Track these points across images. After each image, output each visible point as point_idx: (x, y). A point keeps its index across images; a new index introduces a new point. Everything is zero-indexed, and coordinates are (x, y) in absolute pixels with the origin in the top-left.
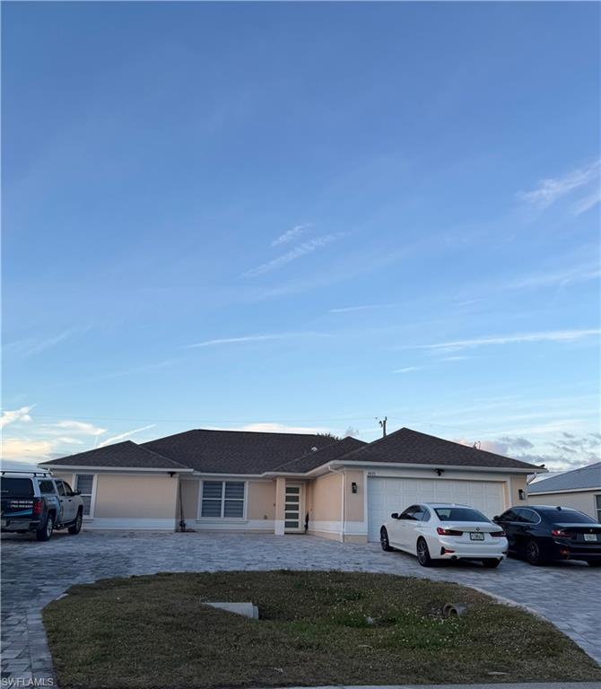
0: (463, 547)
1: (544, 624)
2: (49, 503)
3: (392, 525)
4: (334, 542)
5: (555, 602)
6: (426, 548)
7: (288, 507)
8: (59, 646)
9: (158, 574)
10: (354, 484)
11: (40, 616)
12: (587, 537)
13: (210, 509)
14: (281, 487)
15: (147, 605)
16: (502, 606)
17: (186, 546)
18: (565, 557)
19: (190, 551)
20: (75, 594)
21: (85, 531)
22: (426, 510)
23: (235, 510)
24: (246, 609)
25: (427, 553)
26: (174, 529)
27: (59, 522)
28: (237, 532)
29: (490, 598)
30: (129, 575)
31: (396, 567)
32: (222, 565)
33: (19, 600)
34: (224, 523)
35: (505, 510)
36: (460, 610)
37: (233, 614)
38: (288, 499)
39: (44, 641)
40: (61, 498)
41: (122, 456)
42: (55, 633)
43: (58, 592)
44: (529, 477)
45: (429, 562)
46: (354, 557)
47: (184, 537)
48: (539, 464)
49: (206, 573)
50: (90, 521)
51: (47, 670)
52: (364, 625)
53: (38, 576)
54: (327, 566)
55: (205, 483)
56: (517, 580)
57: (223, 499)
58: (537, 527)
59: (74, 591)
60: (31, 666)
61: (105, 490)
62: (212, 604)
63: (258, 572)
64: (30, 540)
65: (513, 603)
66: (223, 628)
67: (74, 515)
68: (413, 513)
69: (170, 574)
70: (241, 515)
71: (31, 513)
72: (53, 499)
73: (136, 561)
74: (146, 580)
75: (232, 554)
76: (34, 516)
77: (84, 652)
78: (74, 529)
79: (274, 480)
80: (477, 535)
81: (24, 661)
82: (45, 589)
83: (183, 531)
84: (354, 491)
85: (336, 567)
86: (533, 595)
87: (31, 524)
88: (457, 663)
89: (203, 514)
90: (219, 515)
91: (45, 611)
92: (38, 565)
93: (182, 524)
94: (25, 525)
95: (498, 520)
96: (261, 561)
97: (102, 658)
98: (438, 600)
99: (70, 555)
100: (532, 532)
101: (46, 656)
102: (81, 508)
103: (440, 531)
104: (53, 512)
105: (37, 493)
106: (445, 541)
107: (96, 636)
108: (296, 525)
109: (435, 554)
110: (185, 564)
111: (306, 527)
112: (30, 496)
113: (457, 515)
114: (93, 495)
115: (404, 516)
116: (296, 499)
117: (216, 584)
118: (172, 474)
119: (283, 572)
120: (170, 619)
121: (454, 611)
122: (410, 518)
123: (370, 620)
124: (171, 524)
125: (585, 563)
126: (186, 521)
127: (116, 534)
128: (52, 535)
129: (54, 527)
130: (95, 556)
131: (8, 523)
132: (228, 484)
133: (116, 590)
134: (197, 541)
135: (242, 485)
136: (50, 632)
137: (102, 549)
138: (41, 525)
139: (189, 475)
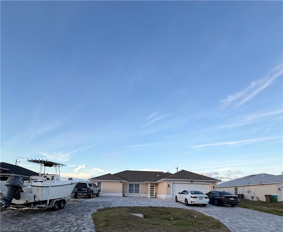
0: (197, 201)
1: (217, 220)
2: (91, 189)
3: (178, 195)
4: (163, 200)
5: (221, 215)
6: (187, 201)
7: (151, 191)
8: (96, 223)
9: (119, 207)
10: (169, 185)
11: (91, 216)
12: (231, 199)
13: (131, 191)
14: (149, 185)
15: (116, 214)
16: (206, 216)
18: (225, 204)
19: (126, 201)
20: (99, 211)
21: (100, 196)
22: (188, 192)
23: (137, 191)
24: (141, 215)
25: (187, 203)
26: (122, 196)
27: (94, 194)
28: (138, 197)
29: (203, 214)
30: (112, 207)
31: (179, 206)
32: (134, 205)
33: (86, 212)
34: (134, 195)
35: (209, 192)
36: (195, 217)
37: (137, 216)
38: (151, 189)
39: (92, 222)
40: (94, 188)
41: (108, 177)
42: (95, 220)
43: (95, 211)
44: (216, 183)
45: (188, 205)
46: (168, 203)
47: (124, 198)
48: (219, 179)
49: (130, 207)
50: (101, 194)
51: (94, 228)
52: (170, 220)
53: (90, 207)
54: (161, 206)
55: (129, 184)
56: (211, 210)
57: (134, 189)
58: (218, 196)
59: (98, 210)
60: (90, 227)
61: (105, 186)
62: (132, 214)
63: (144, 207)
64: (87, 198)
65: (209, 215)
66: (135, 220)
67: (97, 192)
68: (184, 192)
69: (121, 207)
70: (139, 193)
71: (87, 191)
72: (92, 188)
73: (113, 204)
74: (116, 208)
75: (137, 202)
76: (88, 192)
77: (102, 224)
78: (98, 196)
79: (147, 184)
80: (201, 198)
81: (88, 226)
82: (91, 210)
83: (124, 196)
84: (169, 187)
85: (163, 206)
86: (215, 213)
87: (87, 194)
88: (193, 229)
89: (129, 192)
90: (133, 193)
91: (92, 215)
92: (90, 204)
94: (86, 194)
95: (207, 194)
96: (144, 204)
97: (106, 226)
98: (190, 214)
99: (97, 202)
100: (216, 197)
101: (93, 225)
102: (99, 190)
103: (191, 197)
104: (92, 191)
105: (88, 187)
106: (192, 200)
107: (104, 221)
108: (153, 195)
109: (189, 203)
110: (125, 204)
111: (156, 196)
112: (86, 187)
113: (196, 193)
114: (102, 187)
115: (182, 193)
116: (153, 189)
117: (133, 209)
118: (121, 182)
119: (150, 207)
120: (122, 217)
121: (194, 217)
122: (183, 194)
123: (172, 219)
124: (121, 195)
125: (230, 205)
126: (125, 194)
127: (108, 197)
128: (92, 197)
129: (93, 195)
130: (103, 202)
131: (82, 194)
132: (135, 185)
133: (109, 210)
134: (128, 199)
135: (139, 185)
136: (94, 220)
137: (105, 201)
138: (90, 194)
139: (125, 182)
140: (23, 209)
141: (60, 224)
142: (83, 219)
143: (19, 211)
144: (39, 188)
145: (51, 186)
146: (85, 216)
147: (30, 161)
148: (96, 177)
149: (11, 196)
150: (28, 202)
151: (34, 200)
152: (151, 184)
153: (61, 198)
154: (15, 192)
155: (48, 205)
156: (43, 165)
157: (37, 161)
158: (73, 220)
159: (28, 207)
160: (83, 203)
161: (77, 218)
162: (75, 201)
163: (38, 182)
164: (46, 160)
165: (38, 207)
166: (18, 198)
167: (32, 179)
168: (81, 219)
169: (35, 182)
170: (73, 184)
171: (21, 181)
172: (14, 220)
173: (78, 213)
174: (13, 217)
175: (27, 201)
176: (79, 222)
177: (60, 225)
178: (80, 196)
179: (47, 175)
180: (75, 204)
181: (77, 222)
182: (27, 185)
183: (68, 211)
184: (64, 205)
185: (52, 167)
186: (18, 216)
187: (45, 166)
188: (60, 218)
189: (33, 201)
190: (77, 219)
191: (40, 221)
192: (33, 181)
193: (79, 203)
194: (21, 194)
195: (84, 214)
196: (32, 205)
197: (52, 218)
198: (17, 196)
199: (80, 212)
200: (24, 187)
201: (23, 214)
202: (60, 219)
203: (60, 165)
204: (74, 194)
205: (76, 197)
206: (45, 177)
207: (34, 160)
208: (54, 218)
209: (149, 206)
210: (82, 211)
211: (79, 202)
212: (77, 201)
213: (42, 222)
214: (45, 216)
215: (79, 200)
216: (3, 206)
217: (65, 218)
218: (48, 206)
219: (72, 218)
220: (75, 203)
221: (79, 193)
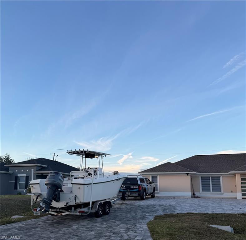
2: (143, 186)
8: (155, 236)
9: (187, 213)
11: (147, 226)
13: (205, 188)
14: (238, 178)
15: (185, 224)
17: (197, 203)
19: (199, 205)
20: (157, 219)
21: (157, 197)
23: (217, 188)
24: (228, 228)
26: (191, 196)
27: (147, 193)
28: (219, 198)
30: (176, 213)
32: (214, 211)
33: (139, 220)
34: (211, 194)
37: (222, 230)
38: (242, 183)
39: (149, 234)
40: (147, 184)
41: (167, 168)
42: (153, 232)
43: (152, 219)
47: (196, 199)
49: (207, 213)
50: (158, 193)
53: (143, 212)
55: (202, 178)
57: (211, 184)
59: (156, 218)
61: (163, 182)
62: (212, 226)
63: (231, 214)
64: (139, 200)
66: (218, 235)
67: (152, 191)
69: (192, 213)
70: (220, 190)
71: (138, 190)
72: (145, 185)
73: (178, 208)
74: (184, 215)
75: (218, 207)
76: (139, 191)
78: (153, 196)
79: (235, 175)
82: (146, 216)
83: (195, 197)
87: (138, 194)
89: (203, 190)
90: (210, 191)
91: (148, 224)
92: (143, 208)
93: (194, 194)
94: (136, 194)
96: (232, 210)
99: (153, 205)
102: (154, 188)
104: (145, 190)
105: (139, 183)
107: (167, 234)
110: (198, 210)
112: (137, 184)
114: (158, 183)
117: (212, 218)
118: (187, 174)
119: (244, 214)
120: (195, 230)
124: (189, 194)
126: (195, 193)
127: (168, 198)
128: (145, 198)
129: (146, 195)
130: (162, 205)
131: (131, 194)
132: (212, 178)
133: (172, 218)
134: (202, 201)
135: (220, 177)
136: (151, 231)
137: (164, 203)
138: (142, 195)
139: (195, 174)
140: (63, 214)
141: (106, 236)
142: (136, 229)
143: (58, 217)
144: (80, 186)
145: (94, 184)
146: (138, 226)
147: (70, 153)
148: (148, 170)
149: (50, 198)
150: (68, 205)
151: (75, 202)
152: (242, 174)
153: (106, 200)
154: (54, 192)
155: (90, 208)
156: (84, 156)
157: (77, 152)
158: (122, 230)
159: (68, 211)
160: (133, 207)
161: (128, 228)
162: (123, 204)
163: (79, 178)
164: (87, 150)
165: (80, 212)
166: (58, 199)
167: (72, 176)
168: (132, 230)
169: (75, 178)
170: (119, 179)
171: (61, 179)
172: (54, 228)
173: (128, 220)
174: (52, 224)
175: (67, 203)
176: (131, 233)
177: (107, 238)
178: (129, 196)
179: (88, 169)
180: (122, 209)
181: (128, 233)
182: (67, 184)
183: (115, 218)
184: (109, 208)
185: (93, 158)
186: (58, 223)
187: (86, 157)
188: (106, 227)
189: (74, 204)
190: (128, 230)
191: (82, 230)
192: (73, 177)
193: (128, 207)
194: (61, 194)
195: (136, 222)
196: (73, 208)
197: (96, 226)
198: (57, 197)
199: (130, 219)
200: (64, 186)
201: (62, 220)
202: (105, 229)
203: (103, 155)
204: (121, 194)
205: (123, 198)
206: (87, 171)
207: (74, 150)
208: (98, 227)
209: (242, 212)
210: (133, 218)
211: (128, 205)
212: (126, 204)
213: (84, 232)
214: (88, 224)
215: (128, 202)
216: (43, 210)
217: (111, 227)
218: (90, 211)
219: (121, 228)
220: (124, 206)
221: (127, 192)
